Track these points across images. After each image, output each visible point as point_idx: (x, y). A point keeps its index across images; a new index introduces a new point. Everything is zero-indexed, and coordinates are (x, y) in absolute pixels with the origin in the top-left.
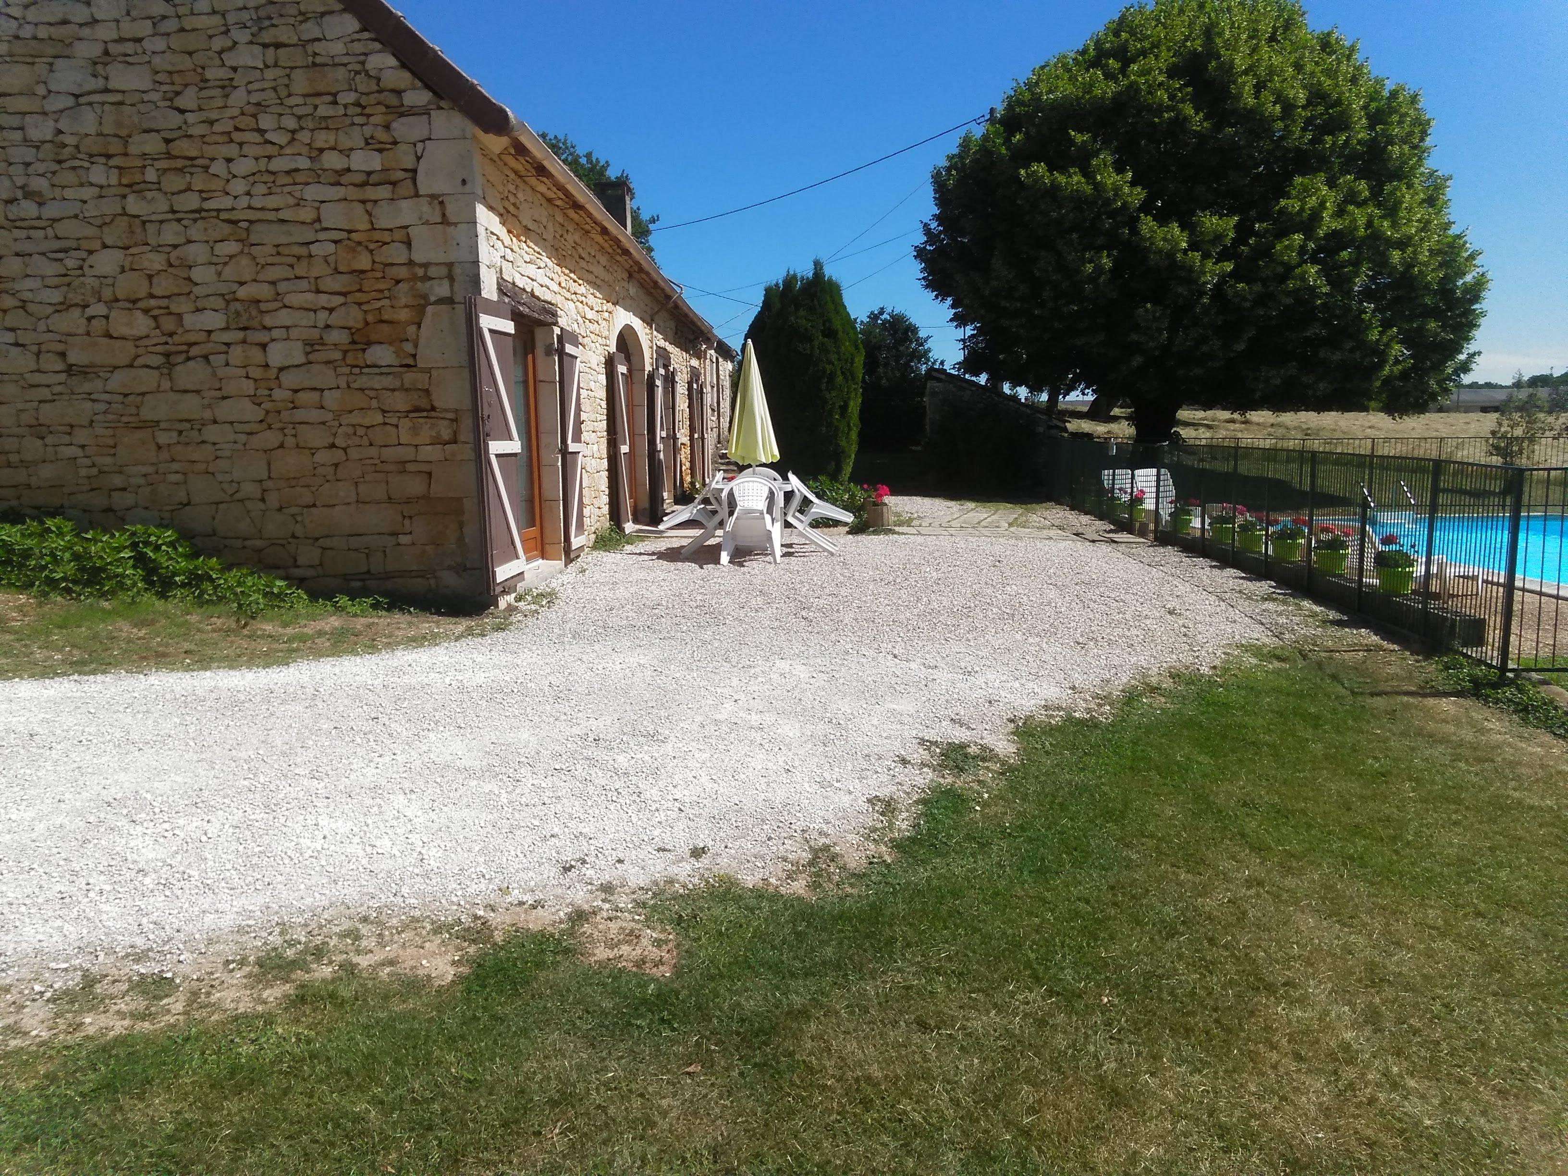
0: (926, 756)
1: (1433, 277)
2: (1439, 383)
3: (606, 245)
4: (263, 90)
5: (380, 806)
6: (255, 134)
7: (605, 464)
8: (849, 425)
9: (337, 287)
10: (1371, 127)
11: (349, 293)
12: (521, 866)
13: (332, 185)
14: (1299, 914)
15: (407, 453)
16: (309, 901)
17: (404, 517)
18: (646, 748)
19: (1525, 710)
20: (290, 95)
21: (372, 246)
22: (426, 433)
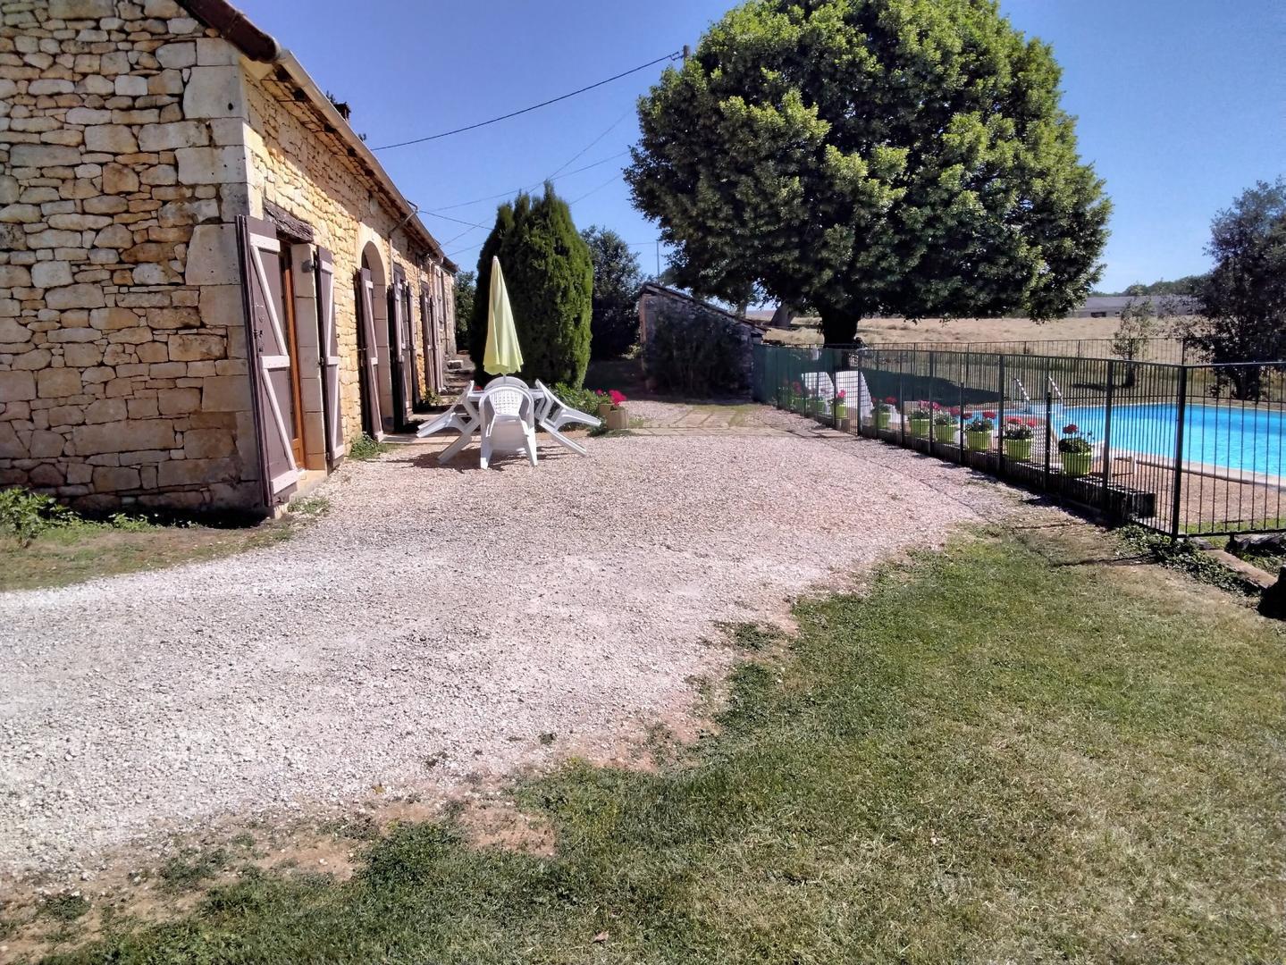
0: (724, 637)
1: (1068, 202)
2: (1075, 292)
3: (351, 166)
4: (19, 12)
5: (234, 716)
6: (13, 56)
7: (356, 376)
8: (582, 336)
9: (104, 209)
10: (1014, 74)
11: (116, 214)
12: (386, 764)
13: (96, 108)
14: (1063, 753)
15: (179, 369)
16: (193, 810)
17: (176, 432)
18: (472, 644)
19: (1196, 569)
20: (48, 19)
21: (139, 168)
22: (197, 349)
